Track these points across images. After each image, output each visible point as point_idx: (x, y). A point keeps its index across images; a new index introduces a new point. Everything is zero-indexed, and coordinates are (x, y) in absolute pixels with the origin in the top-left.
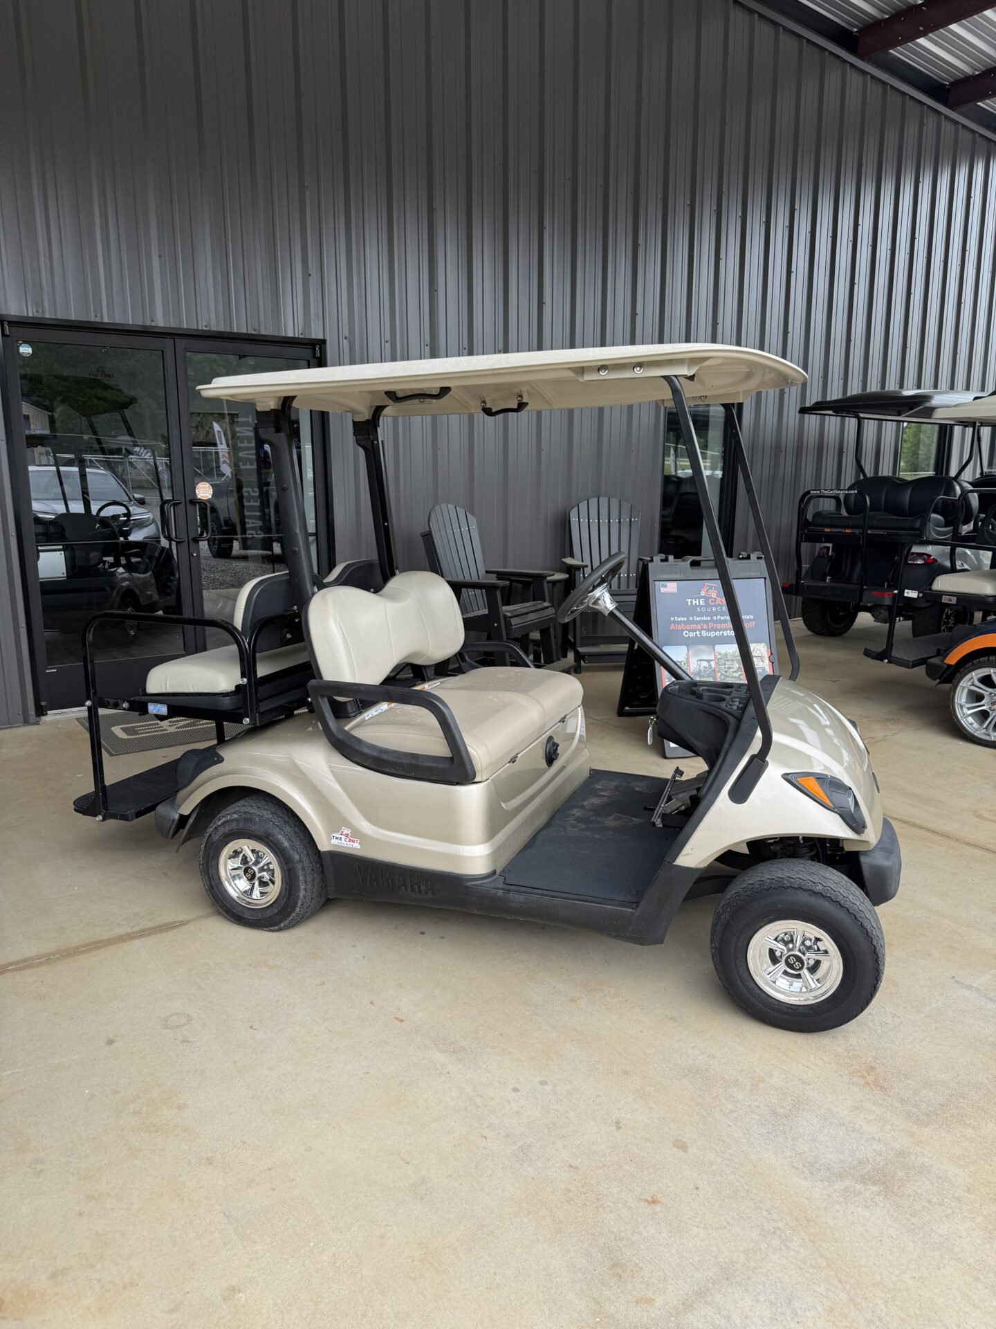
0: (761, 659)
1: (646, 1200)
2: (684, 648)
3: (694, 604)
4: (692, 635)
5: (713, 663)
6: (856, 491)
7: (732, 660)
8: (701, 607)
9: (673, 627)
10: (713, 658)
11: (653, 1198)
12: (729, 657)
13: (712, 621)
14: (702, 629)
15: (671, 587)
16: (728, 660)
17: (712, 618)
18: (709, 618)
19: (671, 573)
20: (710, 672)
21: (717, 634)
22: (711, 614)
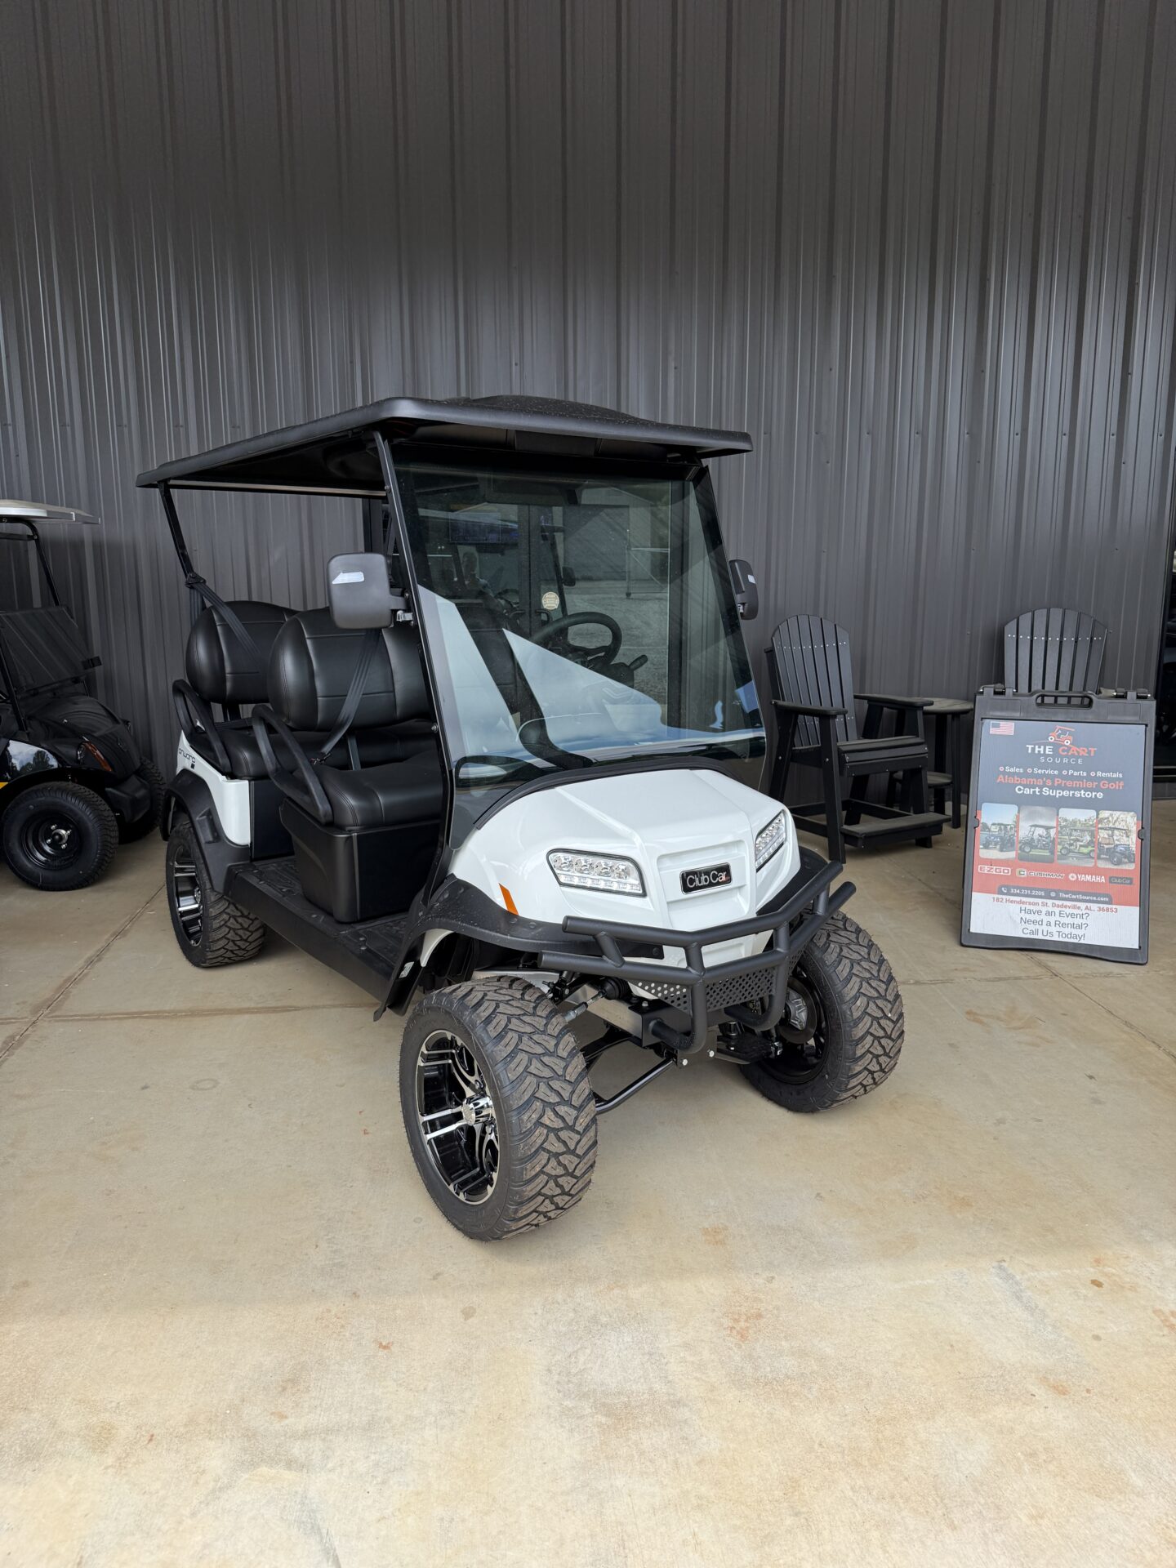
0: (1126, 833)
1: (381, 1344)
2: (1015, 808)
3: (1036, 752)
4: (1028, 791)
5: (1053, 832)
7: (1082, 831)
8: (1045, 755)
9: (1001, 778)
10: (1054, 824)
11: (388, 1344)
12: (1078, 826)
13: (1060, 776)
14: (1045, 785)
15: (1007, 728)
16: (1075, 830)
17: (1060, 772)
18: (1056, 772)
19: (1007, 709)
20: (1047, 844)
21: (1066, 793)
22: (1060, 767)
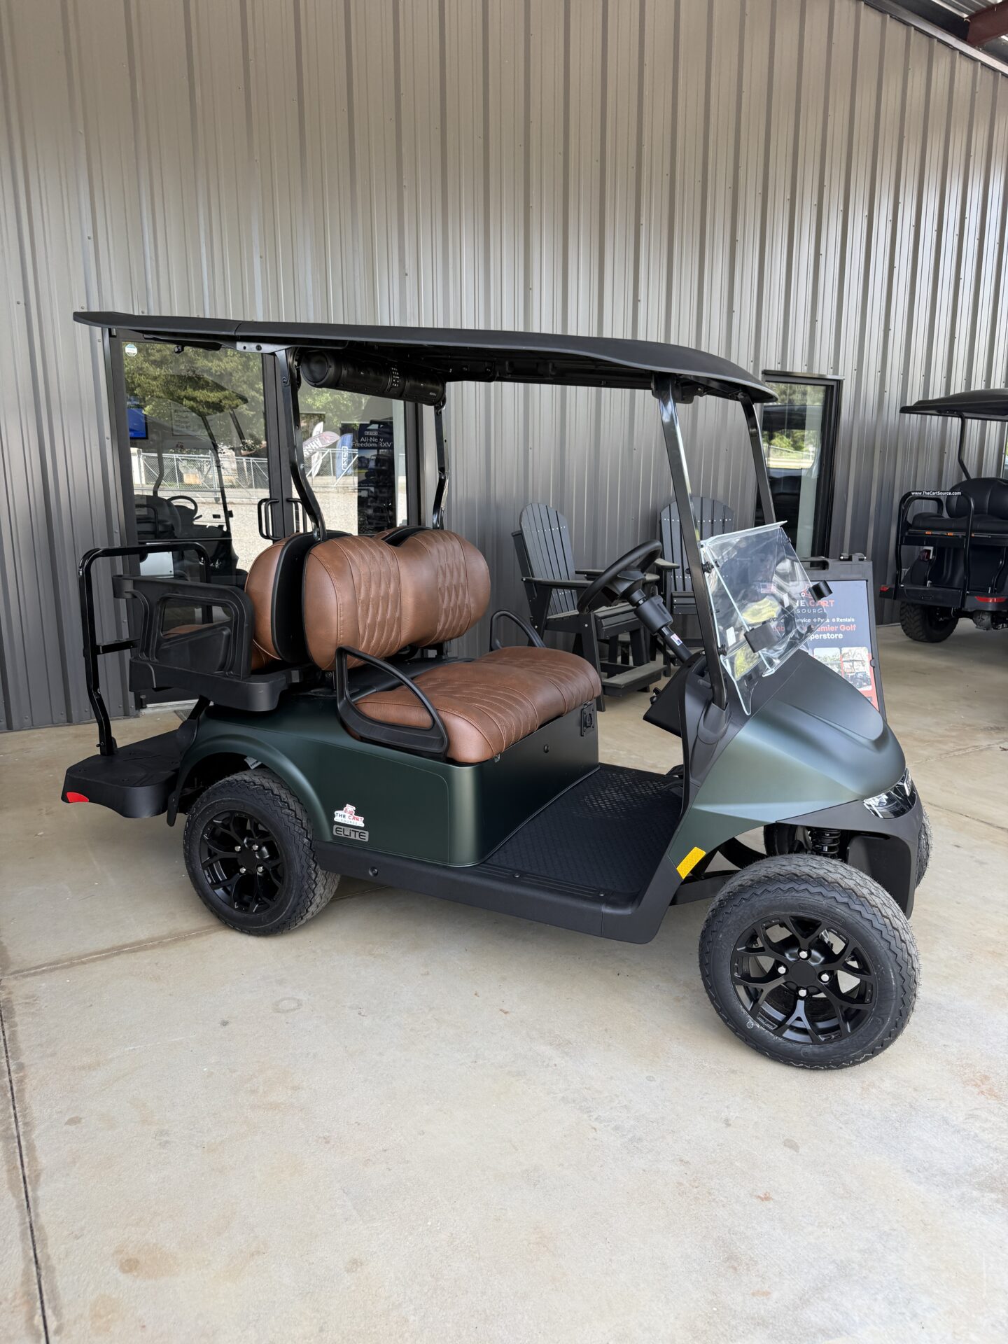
1: (759, 1197)
6: (960, 493)
11: (765, 1195)
